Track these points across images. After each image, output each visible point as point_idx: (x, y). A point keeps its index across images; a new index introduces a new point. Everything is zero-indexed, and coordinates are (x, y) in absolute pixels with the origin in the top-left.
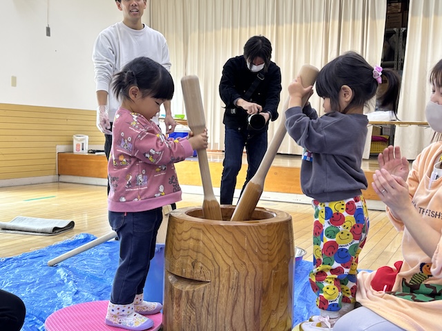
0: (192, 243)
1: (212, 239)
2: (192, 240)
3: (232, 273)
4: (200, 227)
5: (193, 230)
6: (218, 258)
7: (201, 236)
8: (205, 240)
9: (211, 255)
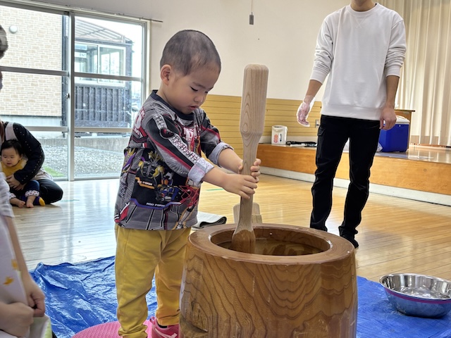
0: (193, 275)
1: (213, 275)
2: (193, 272)
3: (233, 326)
4: (201, 256)
5: (196, 259)
6: (218, 302)
7: (202, 269)
8: (206, 275)
9: (209, 296)
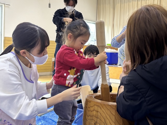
0: (94, 113)
1: (105, 112)
2: (94, 111)
4: (99, 105)
5: (95, 106)
6: (108, 121)
7: (99, 110)
8: (101, 112)
9: (104, 120)
